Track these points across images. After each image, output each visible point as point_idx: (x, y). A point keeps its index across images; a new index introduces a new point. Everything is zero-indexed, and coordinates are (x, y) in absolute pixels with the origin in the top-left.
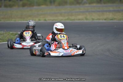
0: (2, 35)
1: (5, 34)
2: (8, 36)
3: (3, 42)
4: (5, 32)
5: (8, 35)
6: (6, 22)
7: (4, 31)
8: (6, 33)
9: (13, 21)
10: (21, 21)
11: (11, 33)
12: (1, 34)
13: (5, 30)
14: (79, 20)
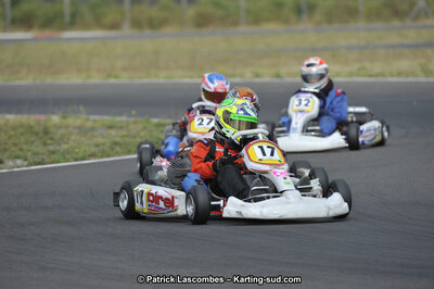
0: (121, 128)
1: (131, 127)
2: (142, 134)
3: (124, 154)
4: (132, 119)
5: (145, 128)
6: (136, 81)
7: (130, 115)
8: (135, 123)
9: (160, 79)
10: (191, 77)
11: (155, 120)
12: (120, 125)
13: (134, 112)
14: (399, 74)
